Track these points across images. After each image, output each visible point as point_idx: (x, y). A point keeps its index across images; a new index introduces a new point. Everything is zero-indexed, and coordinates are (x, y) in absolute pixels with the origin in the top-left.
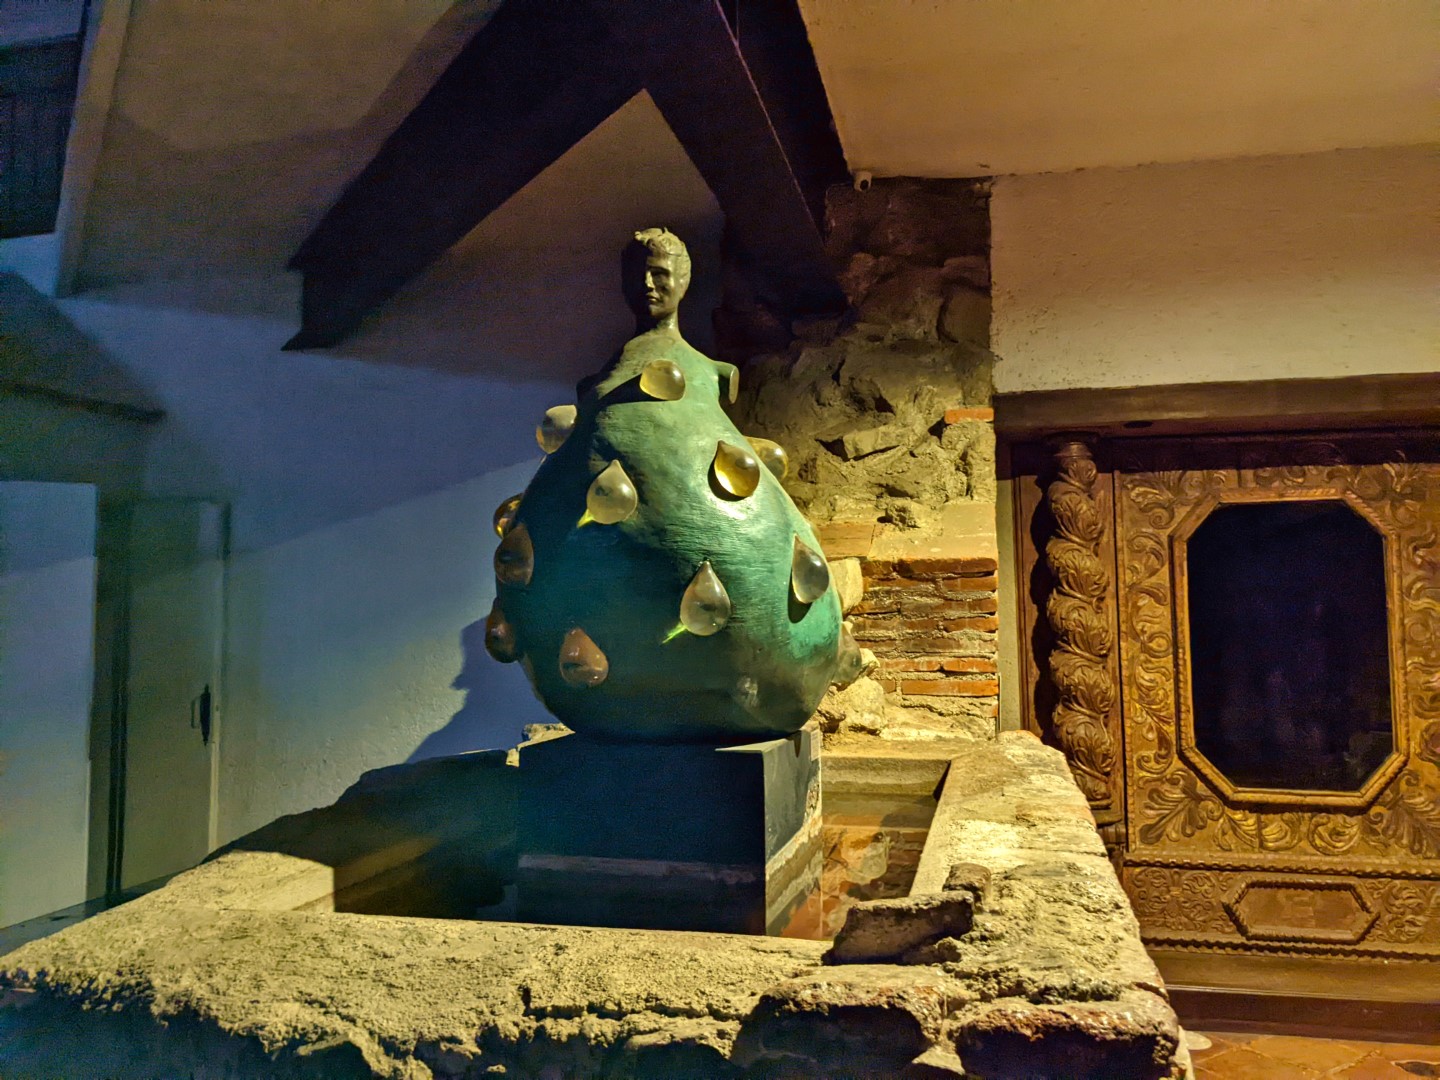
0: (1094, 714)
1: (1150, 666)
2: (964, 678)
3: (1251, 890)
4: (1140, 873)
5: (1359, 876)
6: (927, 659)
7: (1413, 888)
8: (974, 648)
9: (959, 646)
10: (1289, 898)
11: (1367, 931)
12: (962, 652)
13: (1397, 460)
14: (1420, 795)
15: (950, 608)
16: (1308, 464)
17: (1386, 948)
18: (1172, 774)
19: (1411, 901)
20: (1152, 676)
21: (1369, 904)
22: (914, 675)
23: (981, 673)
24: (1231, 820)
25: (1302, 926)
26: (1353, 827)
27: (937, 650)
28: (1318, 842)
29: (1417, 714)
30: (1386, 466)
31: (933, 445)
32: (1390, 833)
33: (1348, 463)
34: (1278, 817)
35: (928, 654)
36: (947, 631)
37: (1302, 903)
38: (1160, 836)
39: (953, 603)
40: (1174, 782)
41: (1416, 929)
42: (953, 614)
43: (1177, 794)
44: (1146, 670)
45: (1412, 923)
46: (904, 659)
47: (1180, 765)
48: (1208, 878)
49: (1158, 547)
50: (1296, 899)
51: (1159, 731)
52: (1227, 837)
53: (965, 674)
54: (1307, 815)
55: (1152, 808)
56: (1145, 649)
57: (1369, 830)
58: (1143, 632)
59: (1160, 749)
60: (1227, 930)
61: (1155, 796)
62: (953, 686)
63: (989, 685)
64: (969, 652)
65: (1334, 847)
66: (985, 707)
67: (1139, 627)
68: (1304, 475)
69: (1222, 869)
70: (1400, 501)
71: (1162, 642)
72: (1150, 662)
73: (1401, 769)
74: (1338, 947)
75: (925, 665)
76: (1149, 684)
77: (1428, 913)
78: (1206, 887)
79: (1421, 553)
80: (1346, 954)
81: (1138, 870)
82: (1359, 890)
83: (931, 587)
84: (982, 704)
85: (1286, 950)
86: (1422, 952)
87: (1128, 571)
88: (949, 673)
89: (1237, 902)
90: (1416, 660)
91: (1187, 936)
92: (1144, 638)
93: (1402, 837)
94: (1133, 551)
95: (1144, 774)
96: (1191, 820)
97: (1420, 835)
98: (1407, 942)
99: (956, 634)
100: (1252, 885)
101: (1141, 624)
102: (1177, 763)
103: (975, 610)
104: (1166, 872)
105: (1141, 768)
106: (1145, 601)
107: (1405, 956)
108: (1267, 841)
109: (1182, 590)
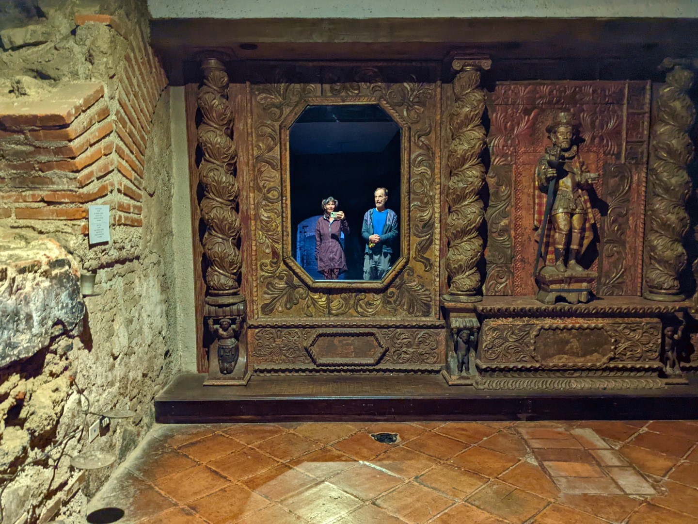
0: (225, 237)
1: (268, 208)
2: (60, 207)
3: (320, 338)
4: (259, 332)
5: (378, 328)
6: (31, 192)
7: (406, 333)
8: (64, 185)
9: (53, 183)
10: (340, 342)
11: (381, 358)
12: (55, 187)
13: (411, 80)
14: (414, 281)
15: (40, 153)
16: (361, 82)
17: (391, 367)
18: (280, 273)
19: (405, 340)
20: (269, 214)
21: (382, 343)
22: (23, 205)
23: (72, 203)
24: (312, 298)
25: (347, 357)
26: (378, 299)
27: (38, 186)
28: (359, 309)
29: (415, 235)
30: (405, 84)
31: (71, 43)
32: (398, 303)
33: (383, 81)
34: (338, 296)
35: (31, 189)
36: (43, 172)
37: (347, 344)
38: (273, 309)
39: (42, 150)
40: (281, 278)
41: (408, 356)
42: (44, 158)
43: (282, 285)
44: (265, 210)
45: (406, 353)
46: (14, 193)
47: (285, 267)
48: (296, 333)
49: (273, 133)
50: (344, 342)
51: (273, 247)
52: (310, 309)
53: (61, 203)
54: (354, 294)
55: (268, 294)
56: (266, 198)
57: (386, 302)
58: (264, 187)
59: (273, 259)
60: (306, 361)
61: (270, 287)
62: (53, 212)
63: (78, 211)
64: (61, 187)
65: (368, 312)
66: (76, 227)
67: (261, 184)
68: (359, 89)
69: (304, 327)
70: (411, 107)
71: (276, 193)
72: (268, 206)
73: (404, 267)
74: (366, 367)
75: (30, 197)
76: (267, 219)
77: (414, 346)
78: (295, 338)
79: (422, 139)
80: (371, 371)
81: (257, 330)
82: (377, 335)
83: (22, 137)
84: (74, 225)
85: (339, 371)
86: (410, 368)
87: (255, 148)
88: (49, 203)
89: (311, 346)
90: (416, 203)
91: (284, 367)
92: (265, 191)
93: (404, 305)
94: (258, 136)
95: (264, 273)
96: (289, 300)
97: (413, 303)
98: (402, 363)
99: (49, 173)
100: (320, 335)
101: (263, 182)
102: (282, 267)
103: (58, 155)
104: (273, 330)
105: (262, 270)
106: (266, 168)
107: (400, 371)
108: (332, 310)
109: (286, 161)
